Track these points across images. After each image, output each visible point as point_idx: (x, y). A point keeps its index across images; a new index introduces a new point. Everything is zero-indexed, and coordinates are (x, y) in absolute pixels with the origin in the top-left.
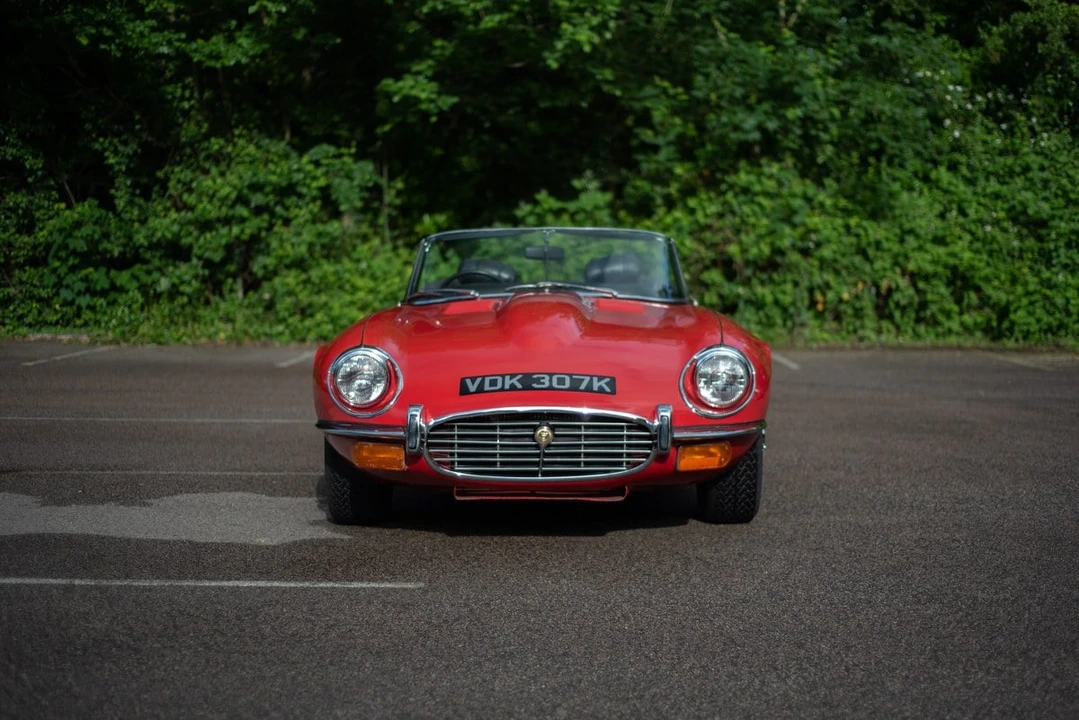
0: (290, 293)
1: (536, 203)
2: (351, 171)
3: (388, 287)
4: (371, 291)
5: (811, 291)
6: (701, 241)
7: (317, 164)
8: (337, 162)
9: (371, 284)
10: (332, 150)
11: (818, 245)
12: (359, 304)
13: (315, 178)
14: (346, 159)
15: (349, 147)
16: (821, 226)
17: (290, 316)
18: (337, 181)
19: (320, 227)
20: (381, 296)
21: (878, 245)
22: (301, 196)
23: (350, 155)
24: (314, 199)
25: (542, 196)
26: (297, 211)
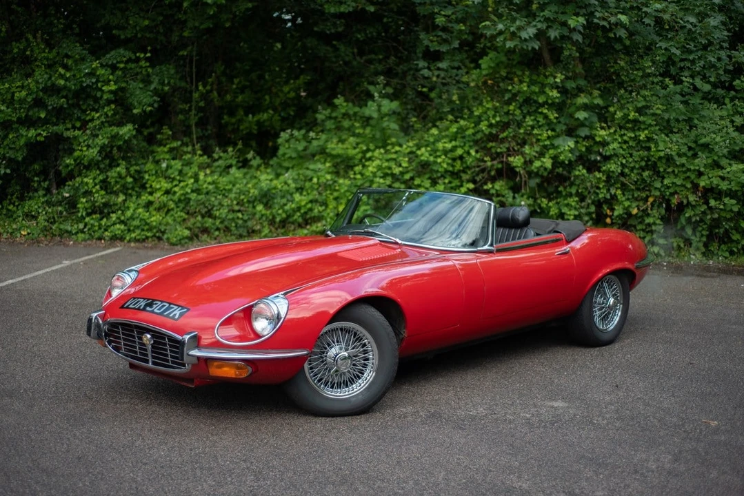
0: (88, 193)
1: (334, 107)
2: (148, 75)
3: (182, 188)
4: (167, 192)
5: (599, 204)
6: (488, 151)
7: (114, 68)
8: (133, 66)
9: (166, 185)
10: (129, 54)
11: (606, 158)
12: (156, 205)
13: (107, 82)
14: (143, 63)
15: (145, 52)
16: (608, 139)
17: (89, 215)
18: (133, 84)
19: (115, 129)
20: (176, 198)
21: (669, 159)
22: (96, 100)
23: (147, 59)
24: (109, 102)
25: (339, 101)
26: (93, 113)
